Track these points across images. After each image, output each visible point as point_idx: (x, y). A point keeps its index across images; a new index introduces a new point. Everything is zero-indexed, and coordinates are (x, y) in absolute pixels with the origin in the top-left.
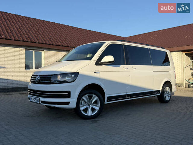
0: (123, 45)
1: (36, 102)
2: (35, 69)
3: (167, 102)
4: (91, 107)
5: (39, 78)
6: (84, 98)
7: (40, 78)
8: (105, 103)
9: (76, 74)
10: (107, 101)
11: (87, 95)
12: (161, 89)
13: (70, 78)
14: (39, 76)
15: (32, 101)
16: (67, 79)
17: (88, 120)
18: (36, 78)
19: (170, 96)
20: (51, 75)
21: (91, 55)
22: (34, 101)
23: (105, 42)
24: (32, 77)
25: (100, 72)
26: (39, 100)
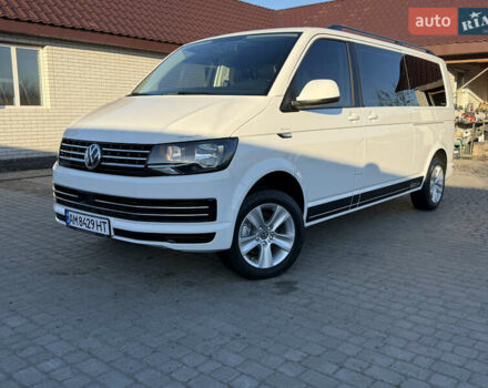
1: (95, 230)
2: (22, 104)
3: (433, 207)
4: (269, 244)
5: (99, 152)
6: (250, 217)
7: (103, 153)
9: (230, 143)
11: (258, 208)
13: (208, 156)
14: (96, 146)
15: (79, 227)
16: (198, 158)
17: (262, 283)
19: (441, 190)
20: (149, 147)
21: (228, 70)
23: (300, 34)
24: (62, 147)
25: (293, 135)
26: (107, 225)
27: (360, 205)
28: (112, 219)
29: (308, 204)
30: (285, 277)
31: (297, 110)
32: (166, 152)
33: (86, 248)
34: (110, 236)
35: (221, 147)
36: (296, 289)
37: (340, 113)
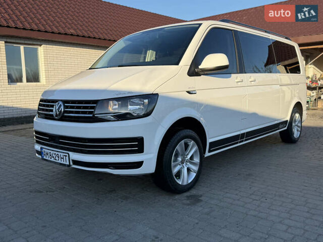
0: (232, 30)
1: (59, 161)
2: (27, 82)
3: (295, 141)
5: (62, 107)
7: (66, 107)
8: (206, 156)
9: (153, 98)
10: (210, 151)
12: (288, 118)
14: (61, 103)
15: (49, 159)
16: (131, 108)
17: (177, 197)
18: (52, 106)
19: (299, 129)
20: (95, 102)
21: (155, 53)
22: (52, 159)
24: (40, 105)
25: (197, 92)
26: (67, 158)
27: (246, 140)
28: (70, 153)
29: (209, 140)
30: (193, 192)
31: (200, 75)
32: (108, 103)
33: (58, 174)
34: (69, 166)
35: (146, 101)
36: (201, 201)
37: (230, 77)
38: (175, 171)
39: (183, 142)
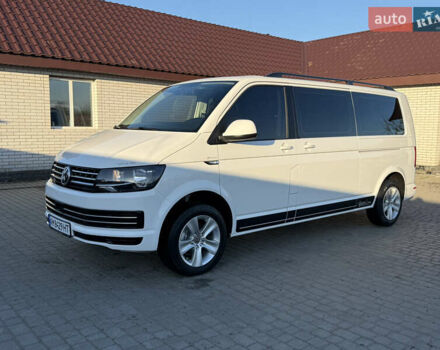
0: (283, 87)
1: (62, 231)
2: (76, 125)
3: (388, 224)
5: (69, 173)
7: (72, 173)
8: (232, 235)
9: (159, 169)
10: (238, 230)
12: (375, 193)
13: (144, 178)
14: (68, 168)
15: (55, 228)
16: (136, 179)
18: (62, 171)
20: (98, 171)
23: (236, 82)
25: (220, 162)
26: (69, 228)
27: (297, 219)
28: (72, 223)
29: (236, 218)
30: (207, 276)
31: (225, 143)
32: (112, 174)
34: (71, 236)
36: (208, 286)
37: (271, 144)
38: (184, 250)
39: (196, 219)
